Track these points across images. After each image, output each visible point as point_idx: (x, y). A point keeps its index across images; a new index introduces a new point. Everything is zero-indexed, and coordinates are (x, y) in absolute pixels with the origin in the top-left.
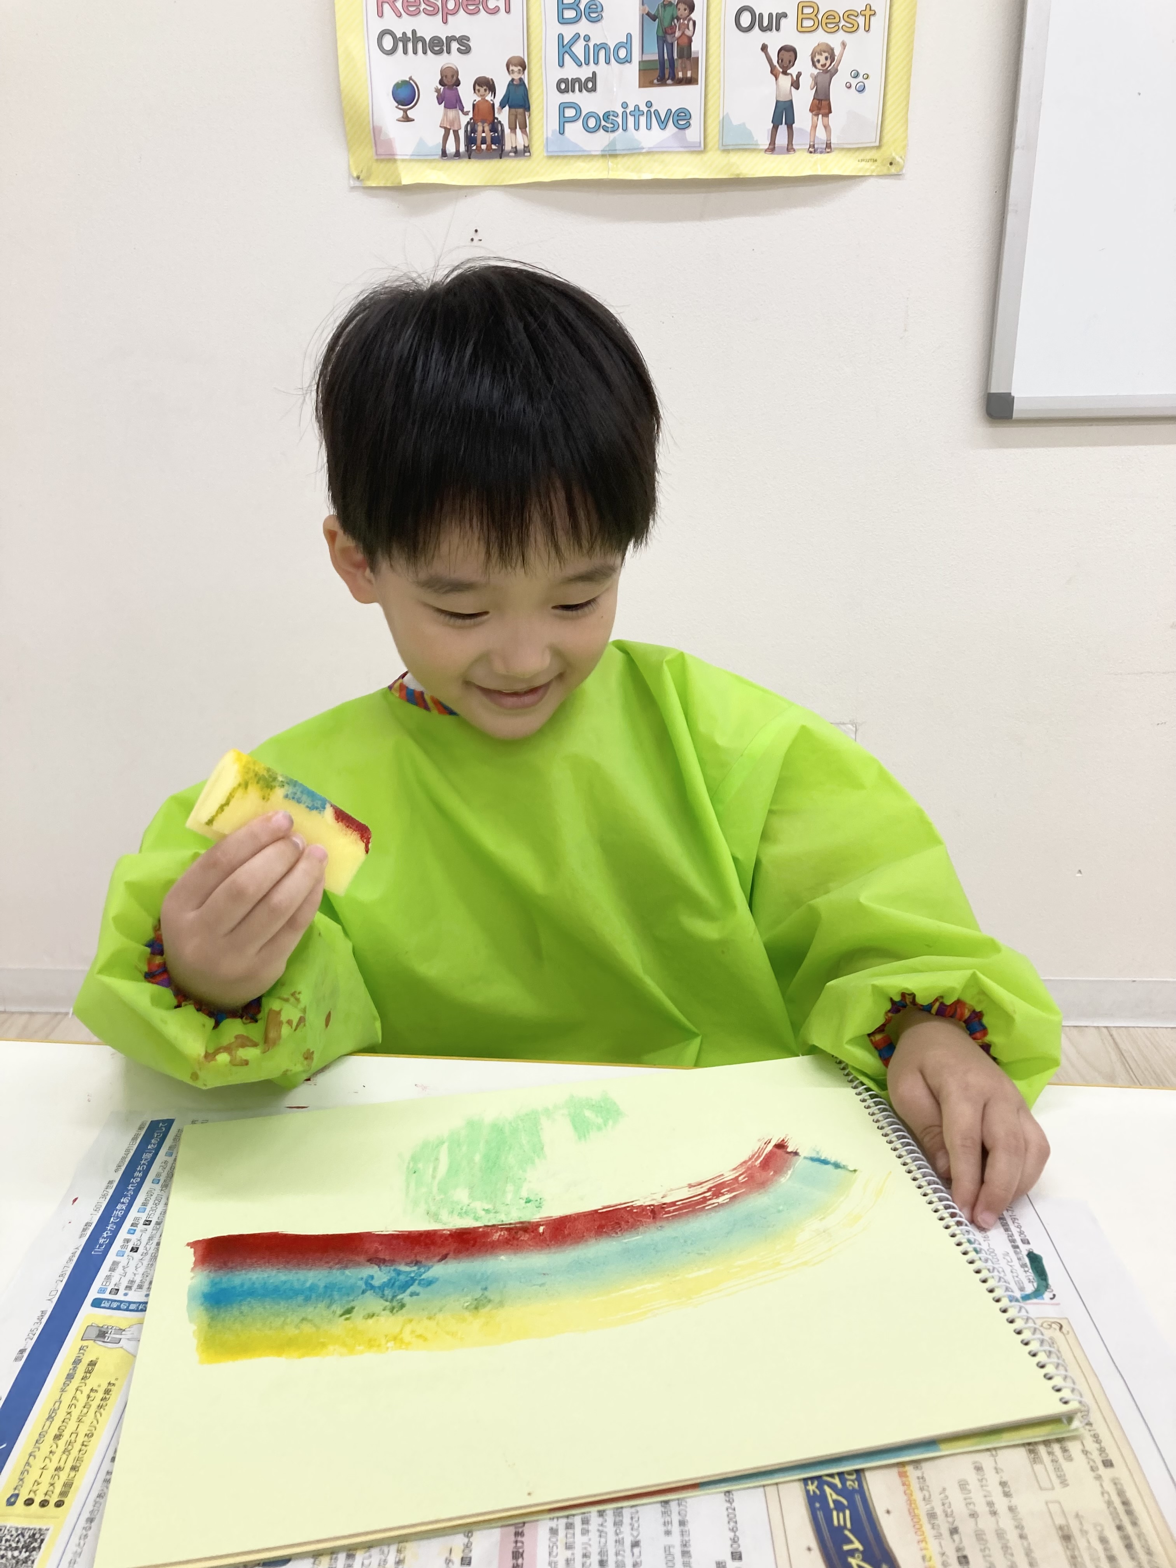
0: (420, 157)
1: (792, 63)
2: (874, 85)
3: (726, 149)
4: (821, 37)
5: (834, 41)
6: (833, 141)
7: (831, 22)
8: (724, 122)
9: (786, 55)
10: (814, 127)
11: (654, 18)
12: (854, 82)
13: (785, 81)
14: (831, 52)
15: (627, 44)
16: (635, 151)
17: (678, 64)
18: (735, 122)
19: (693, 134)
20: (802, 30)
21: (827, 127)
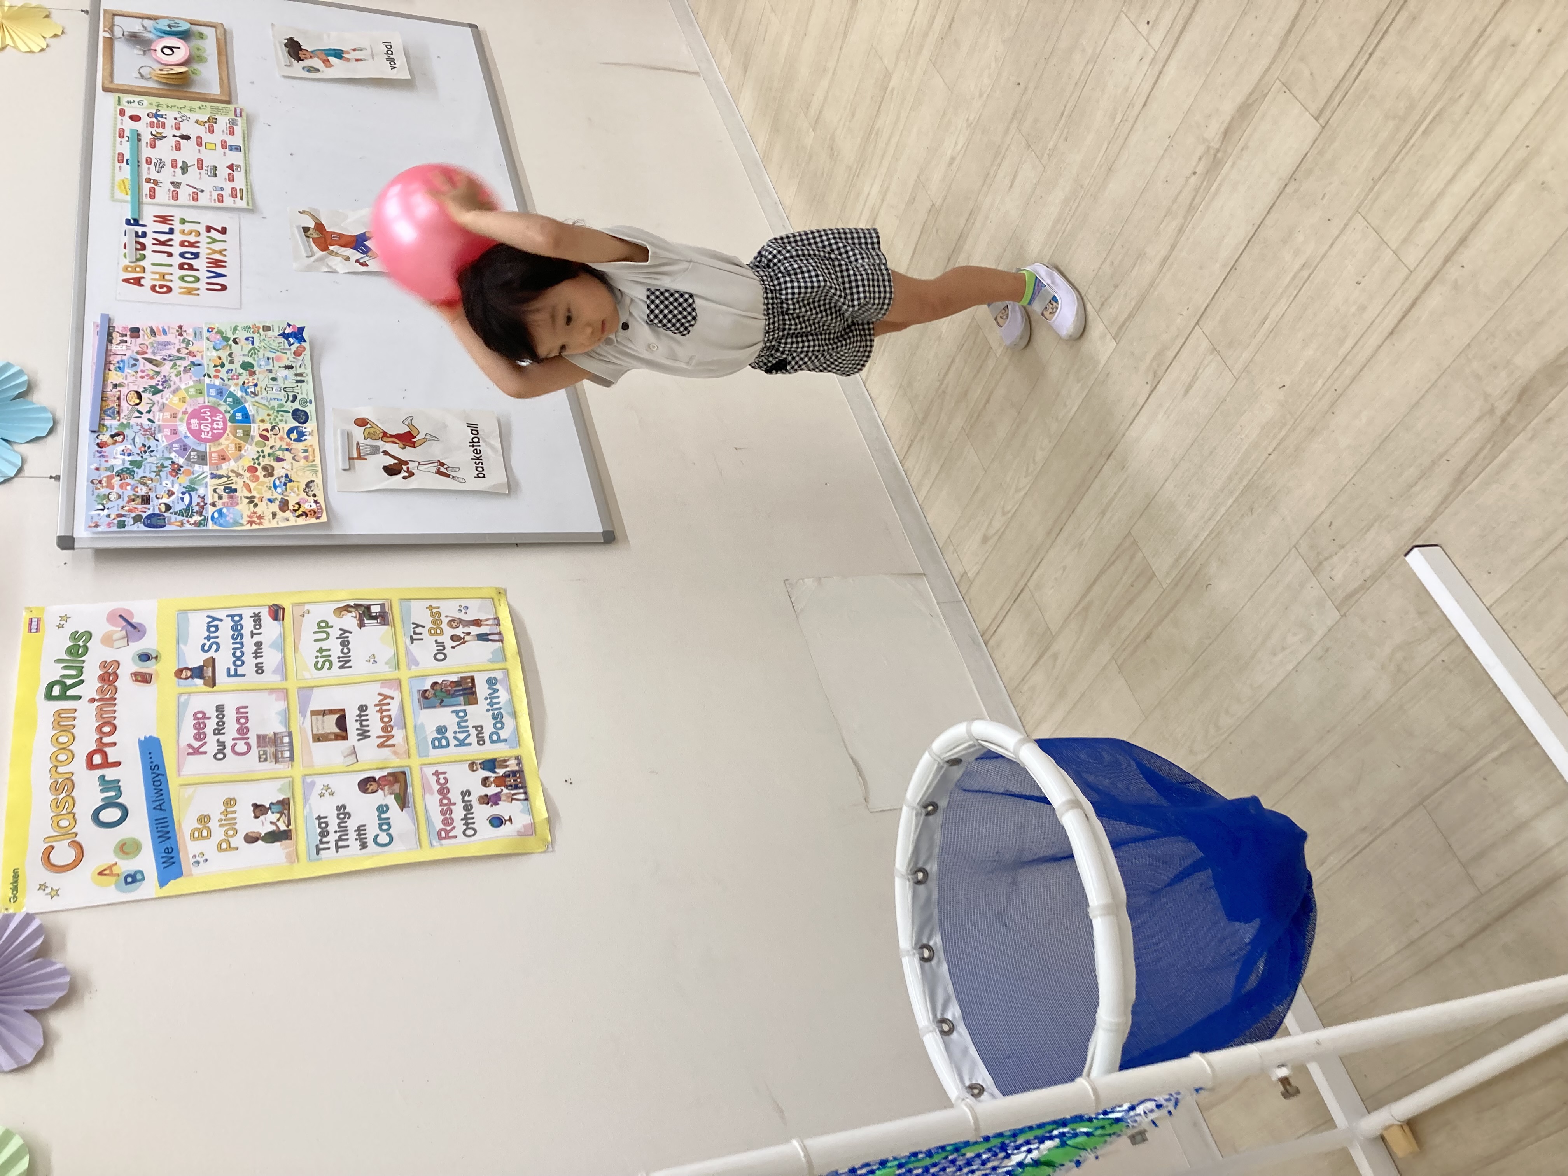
0: (531, 812)
1: (459, 636)
2: (464, 603)
3: (505, 659)
4: (444, 626)
5: (445, 621)
6: (493, 617)
7: (437, 622)
8: (491, 661)
9: (455, 638)
10: (487, 625)
11: (442, 701)
12: (464, 611)
13: (467, 638)
14: (450, 621)
15: (457, 713)
16: (511, 702)
17: (464, 686)
18: (491, 656)
19: (499, 675)
20: (442, 633)
21: (486, 620)
